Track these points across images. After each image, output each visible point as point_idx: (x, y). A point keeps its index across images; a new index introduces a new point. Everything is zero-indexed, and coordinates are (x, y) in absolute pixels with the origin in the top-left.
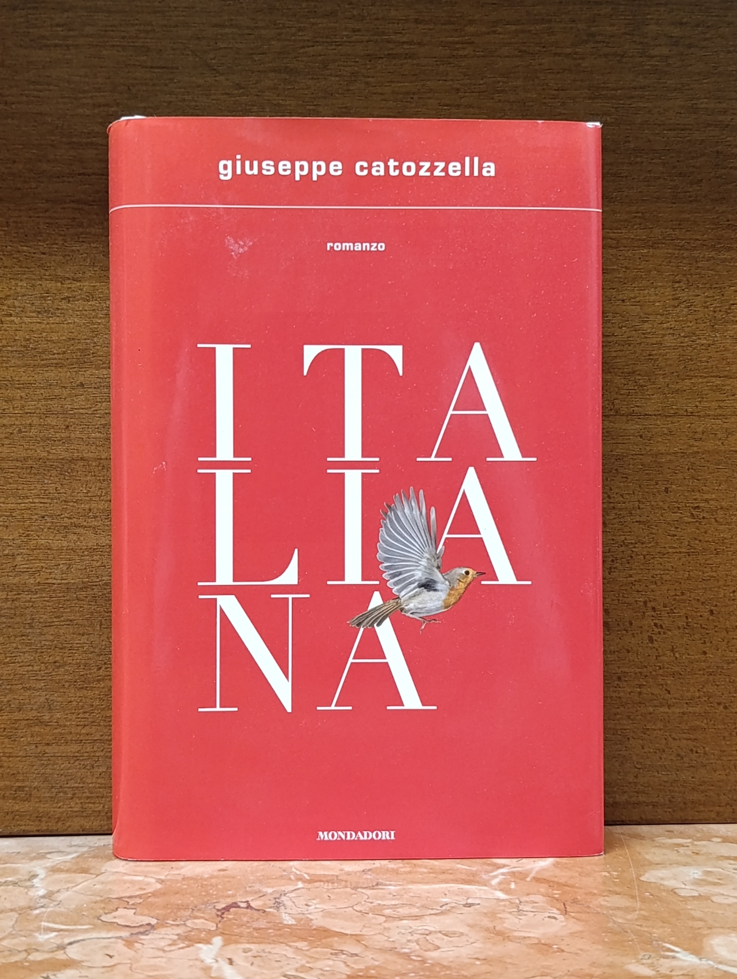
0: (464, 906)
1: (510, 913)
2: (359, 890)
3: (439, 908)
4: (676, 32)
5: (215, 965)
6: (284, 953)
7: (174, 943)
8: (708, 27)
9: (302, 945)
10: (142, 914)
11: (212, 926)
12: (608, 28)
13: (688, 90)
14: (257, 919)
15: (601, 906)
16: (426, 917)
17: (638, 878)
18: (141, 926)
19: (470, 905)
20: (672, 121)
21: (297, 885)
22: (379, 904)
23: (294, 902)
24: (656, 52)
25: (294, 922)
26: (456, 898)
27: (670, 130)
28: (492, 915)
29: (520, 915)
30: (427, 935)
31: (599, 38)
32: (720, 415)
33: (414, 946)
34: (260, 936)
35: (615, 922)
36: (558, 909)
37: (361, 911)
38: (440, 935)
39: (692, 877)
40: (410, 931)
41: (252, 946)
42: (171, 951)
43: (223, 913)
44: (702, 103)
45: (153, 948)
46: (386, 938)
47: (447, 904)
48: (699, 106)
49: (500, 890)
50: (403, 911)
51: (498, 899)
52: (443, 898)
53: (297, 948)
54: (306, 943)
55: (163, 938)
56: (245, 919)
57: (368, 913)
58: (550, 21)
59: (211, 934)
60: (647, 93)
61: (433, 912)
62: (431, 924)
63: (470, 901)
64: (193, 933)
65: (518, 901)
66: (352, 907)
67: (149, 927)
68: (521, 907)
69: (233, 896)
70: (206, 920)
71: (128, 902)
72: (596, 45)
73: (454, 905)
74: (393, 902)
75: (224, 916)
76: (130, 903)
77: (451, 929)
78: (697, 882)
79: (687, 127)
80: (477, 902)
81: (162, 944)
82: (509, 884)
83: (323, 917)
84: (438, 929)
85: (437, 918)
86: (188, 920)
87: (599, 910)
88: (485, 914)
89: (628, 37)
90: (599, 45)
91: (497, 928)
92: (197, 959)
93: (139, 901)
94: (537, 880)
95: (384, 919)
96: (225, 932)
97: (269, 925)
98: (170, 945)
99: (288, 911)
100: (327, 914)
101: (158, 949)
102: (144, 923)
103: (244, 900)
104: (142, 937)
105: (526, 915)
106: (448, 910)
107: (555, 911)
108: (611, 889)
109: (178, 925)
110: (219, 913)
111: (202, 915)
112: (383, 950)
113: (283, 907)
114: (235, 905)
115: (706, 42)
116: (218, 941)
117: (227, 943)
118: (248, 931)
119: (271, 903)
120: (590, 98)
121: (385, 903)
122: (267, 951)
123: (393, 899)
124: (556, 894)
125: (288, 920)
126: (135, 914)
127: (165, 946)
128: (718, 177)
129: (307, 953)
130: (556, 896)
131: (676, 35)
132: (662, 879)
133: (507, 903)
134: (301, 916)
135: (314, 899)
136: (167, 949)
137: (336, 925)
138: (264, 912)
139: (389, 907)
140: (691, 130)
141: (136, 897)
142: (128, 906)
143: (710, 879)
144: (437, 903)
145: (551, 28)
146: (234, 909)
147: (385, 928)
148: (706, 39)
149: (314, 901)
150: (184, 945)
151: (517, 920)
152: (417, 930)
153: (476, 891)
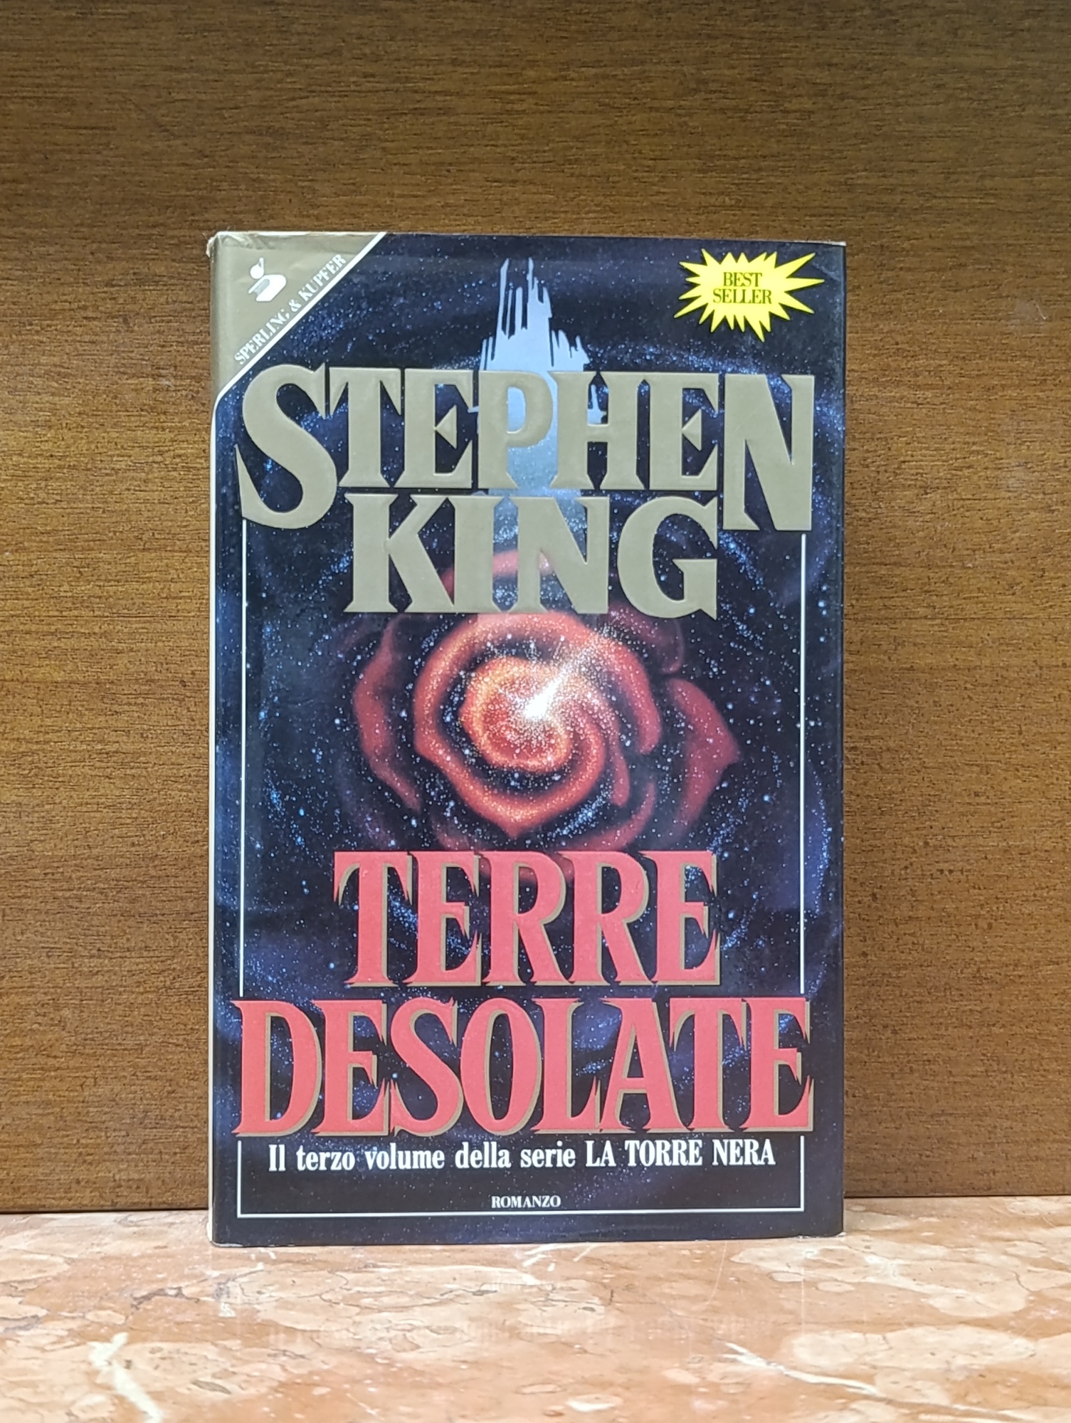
0: (474, 1294)
1: (533, 1303)
3: (438, 1296)
4: (822, 76)
5: (106, 1369)
6: (205, 1353)
7: (61, 1340)
8: (869, 69)
9: (234, 1344)
10: (29, 1304)
11: (119, 1319)
12: (726, 72)
13: (840, 158)
14: (184, 1312)
15: (662, 1295)
16: (416, 1308)
17: (727, 1259)
18: (24, 1319)
19: (481, 1293)
20: (817, 203)
21: (255, 1266)
22: (359, 1292)
23: (242, 1289)
24: (794, 105)
25: (233, 1314)
26: (468, 1284)
27: (814, 216)
28: (508, 1305)
29: (545, 1306)
30: (409, 1331)
31: (712, 86)
32: (886, 618)
33: (386, 1345)
34: (181, 1332)
35: (672, 1315)
37: (330, 1301)
38: (428, 1332)
39: (802, 1258)
40: (387, 1325)
41: (166, 1346)
42: (53, 1350)
43: (140, 1303)
44: (859, 177)
45: (29, 1347)
46: (351, 1335)
47: (451, 1292)
48: (855, 181)
49: (533, 1273)
50: (386, 1300)
51: (524, 1286)
53: (225, 1348)
54: (239, 1342)
55: (48, 1334)
56: (168, 1310)
57: (338, 1303)
58: (643, 63)
59: (115, 1329)
60: (781, 164)
61: (427, 1301)
62: (419, 1317)
63: (484, 1288)
64: (90, 1328)
66: (320, 1296)
67: (34, 1320)
68: (552, 1296)
69: (163, 1280)
70: (115, 1311)
71: (16, 1288)
72: (709, 96)
73: (461, 1292)
74: (378, 1289)
75: (141, 1306)
76: (20, 1289)
77: (443, 1324)
78: (808, 1264)
79: (839, 211)
80: (494, 1289)
81: (43, 1341)
82: (548, 1265)
83: (276, 1307)
84: (427, 1324)
85: (431, 1309)
86: (89, 1311)
87: (657, 1299)
88: (499, 1303)
89: (755, 84)
90: (713, 96)
92: (84, 1361)
93: (32, 1286)
95: (358, 1310)
96: (134, 1327)
97: (197, 1318)
98: (54, 1343)
99: (231, 1300)
100: (283, 1304)
101: (36, 1348)
102: (29, 1315)
103: (175, 1286)
104: (21, 1333)
106: (451, 1300)
107: (596, 1300)
108: (685, 1272)
109: (73, 1318)
110: (135, 1303)
111: (112, 1305)
112: (341, 1351)
113: (225, 1296)
114: (161, 1292)
115: (866, 91)
116: (120, 1338)
117: (130, 1342)
118: (166, 1325)
119: (212, 1290)
120: (699, 171)
121: (367, 1290)
122: (183, 1351)
123: (379, 1285)
125: (226, 1311)
126: (20, 1303)
127: (46, 1345)
128: (881, 283)
129: (238, 1354)
130: (606, 1281)
131: (823, 81)
133: (535, 1290)
134: (247, 1306)
135: (272, 1285)
136: (48, 1348)
137: (286, 1319)
138: (198, 1300)
139: (369, 1295)
140: (844, 215)
141: (28, 1281)
142: (14, 1294)
143: (827, 1260)
144: (437, 1290)
145: (645, 72)
146: (157, 1297)
147: (354, 1322)
148: (865, 87)
149: (271, 1288)
150: (72, 1343)
151: (538, 1313)
152: (397, 1325)
153: (499, 1274)
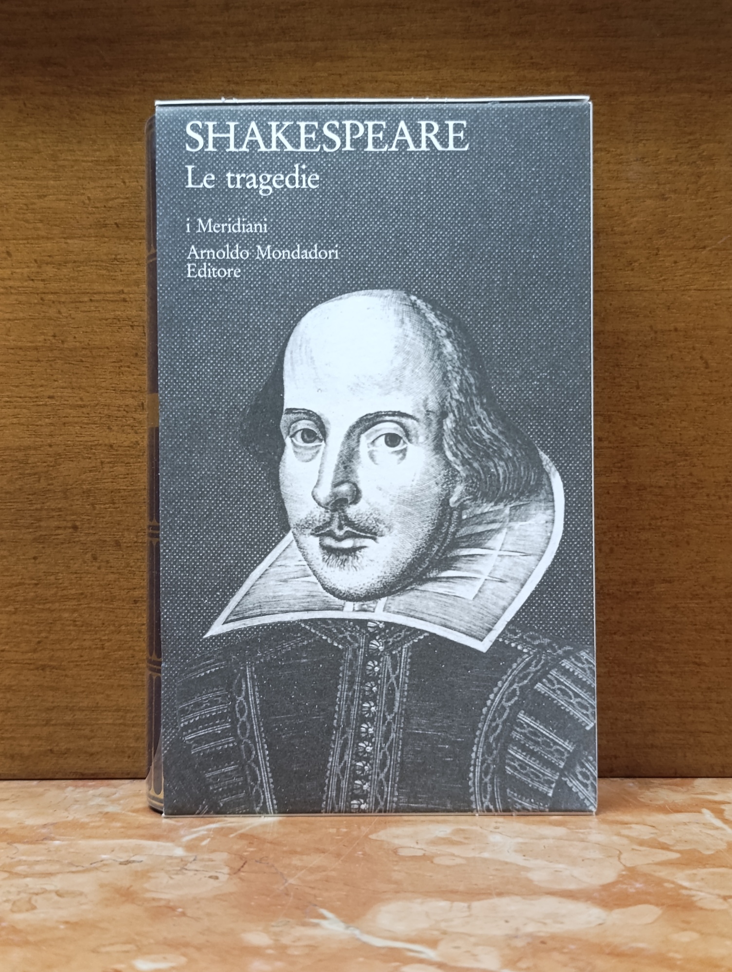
2: (15, 845)
36: (231, 868)
52: (105, 854)
65: (192, 859)
91: (131, 889)
94: (242, 836)
105: (184, 874)
124: (246, 851)
132: (397, 837)
